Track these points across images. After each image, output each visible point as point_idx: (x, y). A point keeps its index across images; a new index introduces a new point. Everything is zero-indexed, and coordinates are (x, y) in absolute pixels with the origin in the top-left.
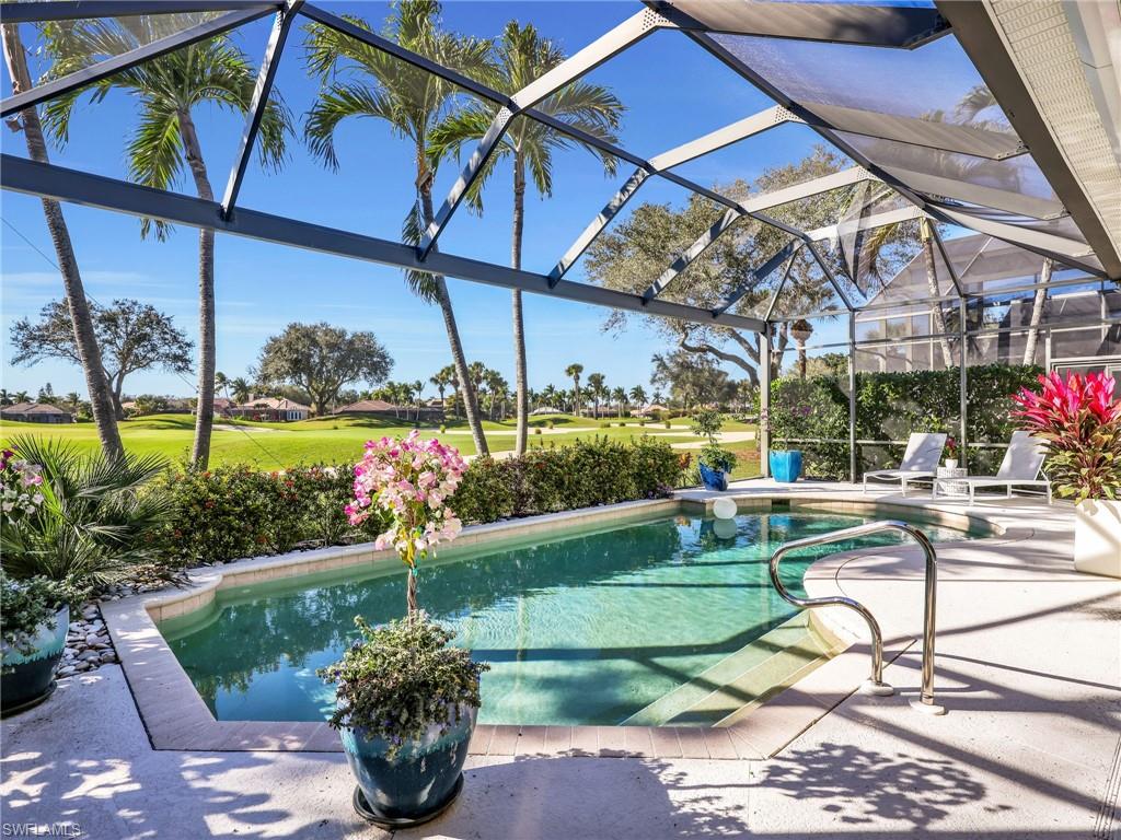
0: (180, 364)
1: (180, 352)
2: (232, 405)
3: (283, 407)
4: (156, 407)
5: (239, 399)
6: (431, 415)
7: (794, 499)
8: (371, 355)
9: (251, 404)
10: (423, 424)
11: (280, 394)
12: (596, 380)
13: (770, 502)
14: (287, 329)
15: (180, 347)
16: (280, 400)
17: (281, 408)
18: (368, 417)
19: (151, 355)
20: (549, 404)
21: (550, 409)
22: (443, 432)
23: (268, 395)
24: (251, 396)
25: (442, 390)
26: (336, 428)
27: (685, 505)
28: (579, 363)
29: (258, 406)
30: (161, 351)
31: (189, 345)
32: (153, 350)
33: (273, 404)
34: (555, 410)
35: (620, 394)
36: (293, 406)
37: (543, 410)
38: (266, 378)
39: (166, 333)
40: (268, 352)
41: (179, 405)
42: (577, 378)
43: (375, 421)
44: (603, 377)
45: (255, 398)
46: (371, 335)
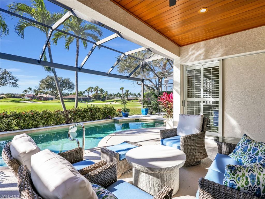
0: (14, 85)
1: (15, 82)
2: (34, 96)
3: (48, 97)
4: (12, 96)
5: (36, 95)
6: (87, 99)
7: (140, 119)
8: (69, 84)
9: (39, 96)
10: (83, 101)
11: (47, 93)
12: (127, 91)
13: (135, 120)
14: (46, 77)
15: (15, 81)
16: (47, 95)
17: (47, 97)
18: (68, 99)
19: (6, 82)
20: (118, 97)
21: (118, 98)
22: (87, 103)
23: (44, 94)
24: (39, 94)
25: (88, 93)
26: (59, 102)
27: (115, 121)
28: (123, 87)
29: (40, 96)
30: (9, 81)
31: (17, 80)
32: (7, 81)
33: (45, 96)
34: (120, 98)
35: (135, 95)
36: (50, 96)
37: (117, 98)
38: (40, 89)
39: (10, 77)
40: (41, 83)
41: (18, 96)
42: (123, 91)
43: (70, 100)
44: (129, 91)
45: (40, 94)
46: (69, 79)
